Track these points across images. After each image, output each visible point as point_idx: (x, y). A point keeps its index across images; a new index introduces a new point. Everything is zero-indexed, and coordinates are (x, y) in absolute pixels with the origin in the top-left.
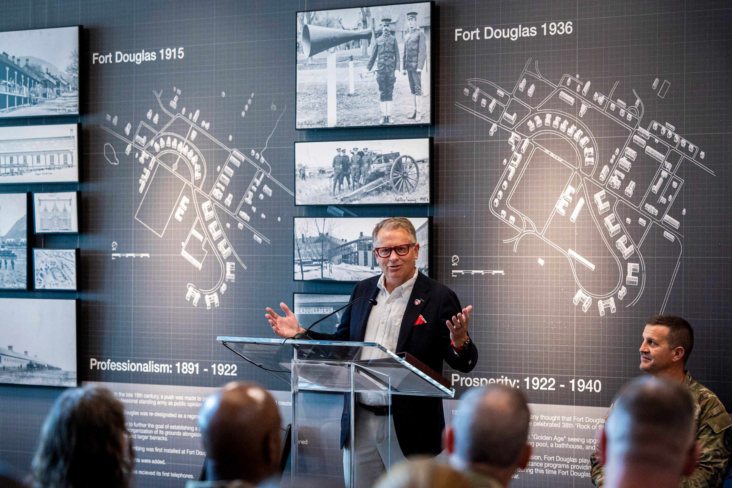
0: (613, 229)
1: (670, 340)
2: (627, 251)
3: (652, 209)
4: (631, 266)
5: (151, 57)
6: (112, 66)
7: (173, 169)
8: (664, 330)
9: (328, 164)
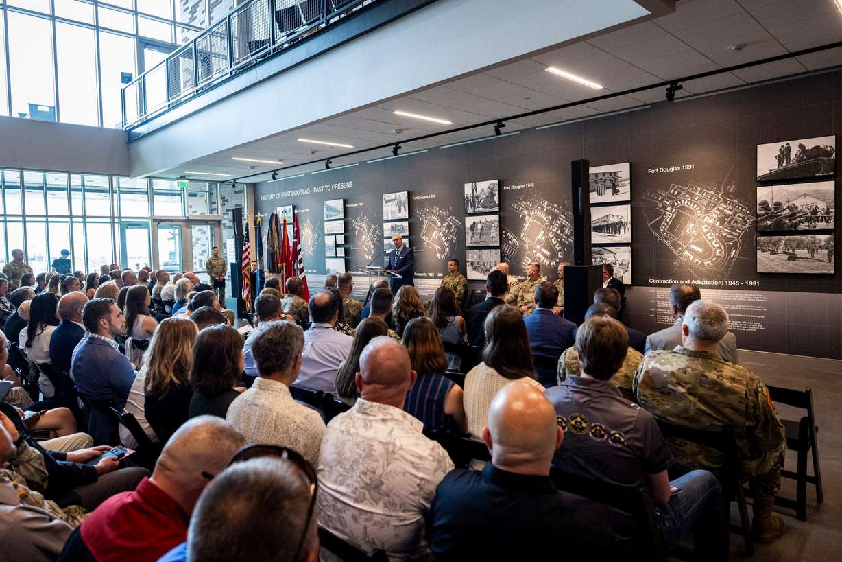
0: (444, 240)
1: (455, 264)
2: (447, 245)
3: (451, 236)
4: (448, 248)
5: (357, 205)
6: (350, 207)
7: (362, 229)
8: (453, 262)
9: (389, 227)
